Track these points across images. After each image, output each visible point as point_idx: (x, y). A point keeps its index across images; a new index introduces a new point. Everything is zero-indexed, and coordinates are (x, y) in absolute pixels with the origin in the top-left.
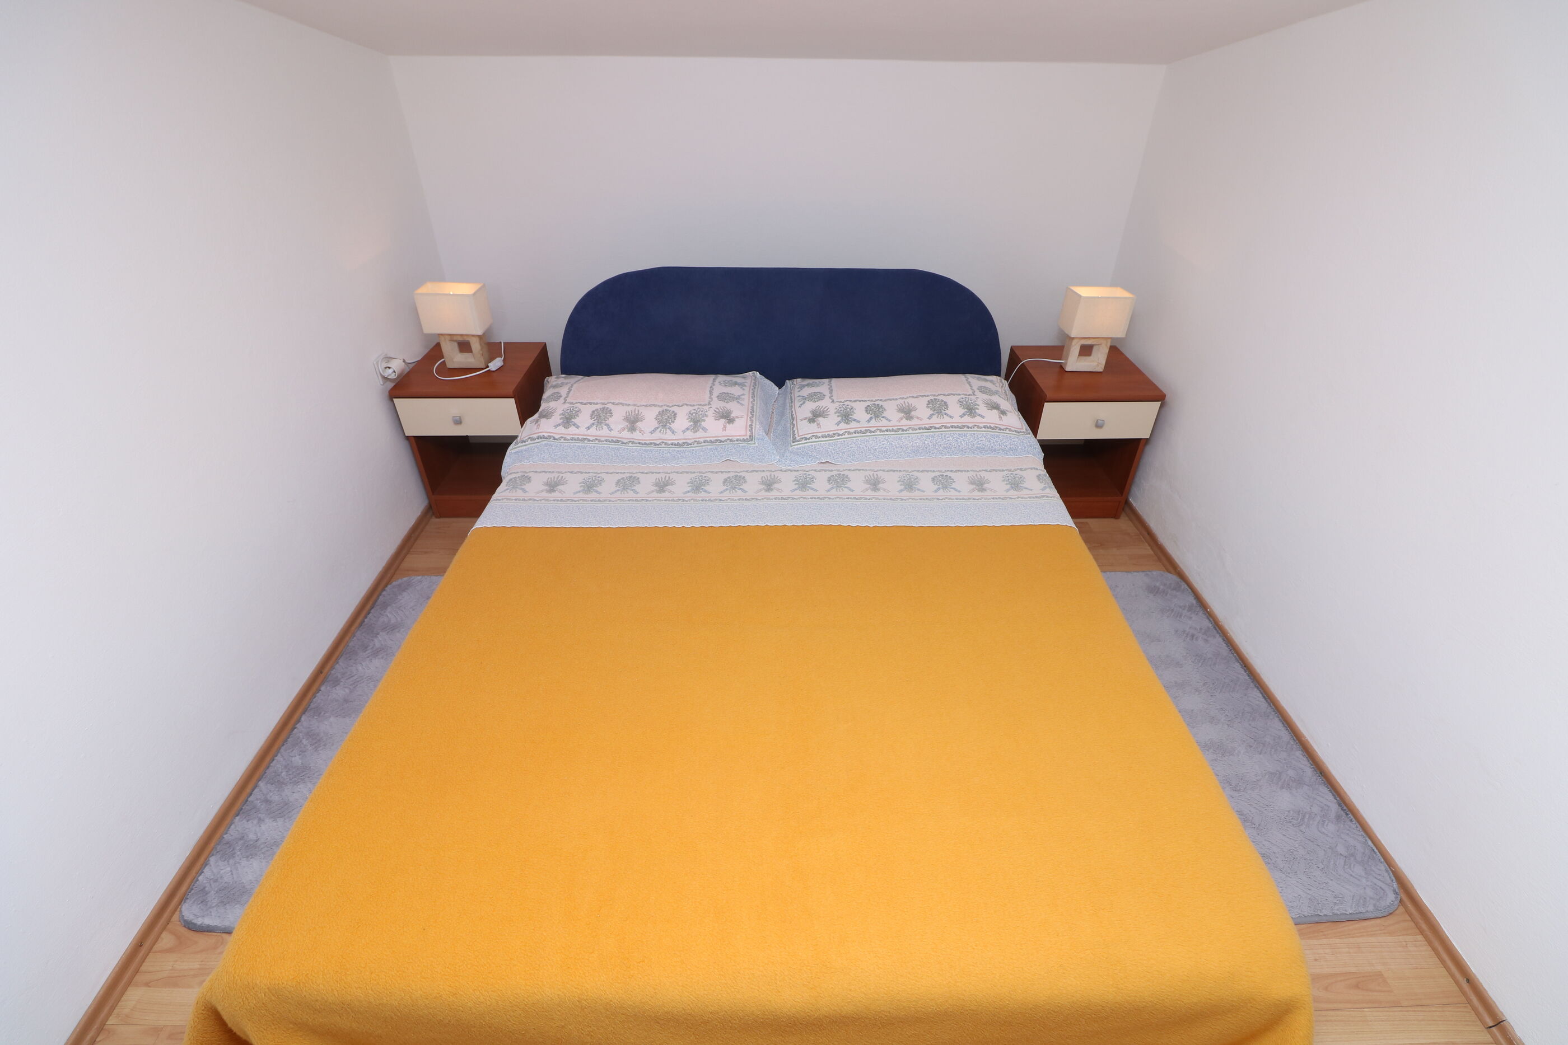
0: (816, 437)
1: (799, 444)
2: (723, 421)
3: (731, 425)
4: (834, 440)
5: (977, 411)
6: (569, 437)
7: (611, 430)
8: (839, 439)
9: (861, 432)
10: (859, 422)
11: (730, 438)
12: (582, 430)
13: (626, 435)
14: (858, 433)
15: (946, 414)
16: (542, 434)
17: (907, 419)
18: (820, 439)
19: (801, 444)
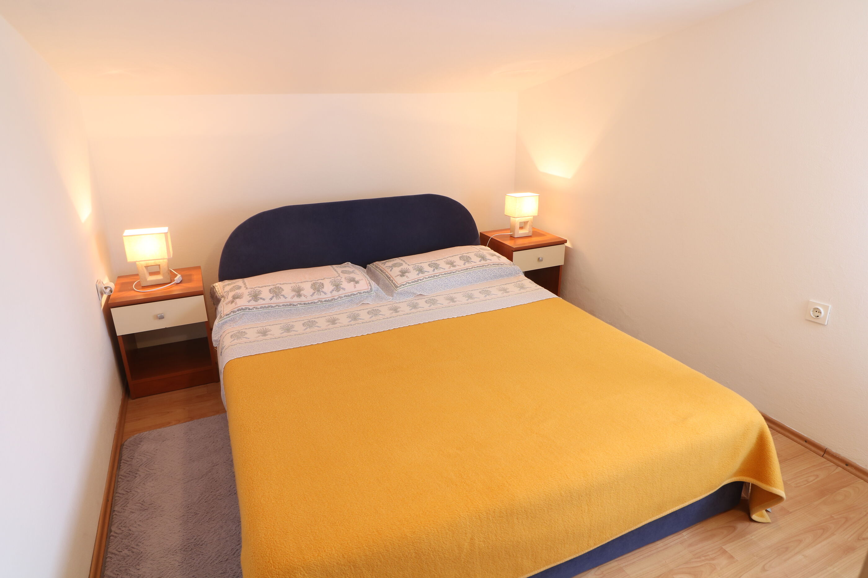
0: (409, 283)
1: (400, 288)
2: (352, 283)
3: (358, 284)
4: (419, 283)
5: (486, 258)
6: (259, 307)
7: (286, 298)
8: (421, 282)
9: (432, 277)
10: (428, 272)
11: (359, 292)
12: (267, 301)
13: (296, 299)
14: (430, 277)
15: (472, 261)
16: (240, 308)
17: (453, 267)
18: (411, 284)
19: (402, 288)
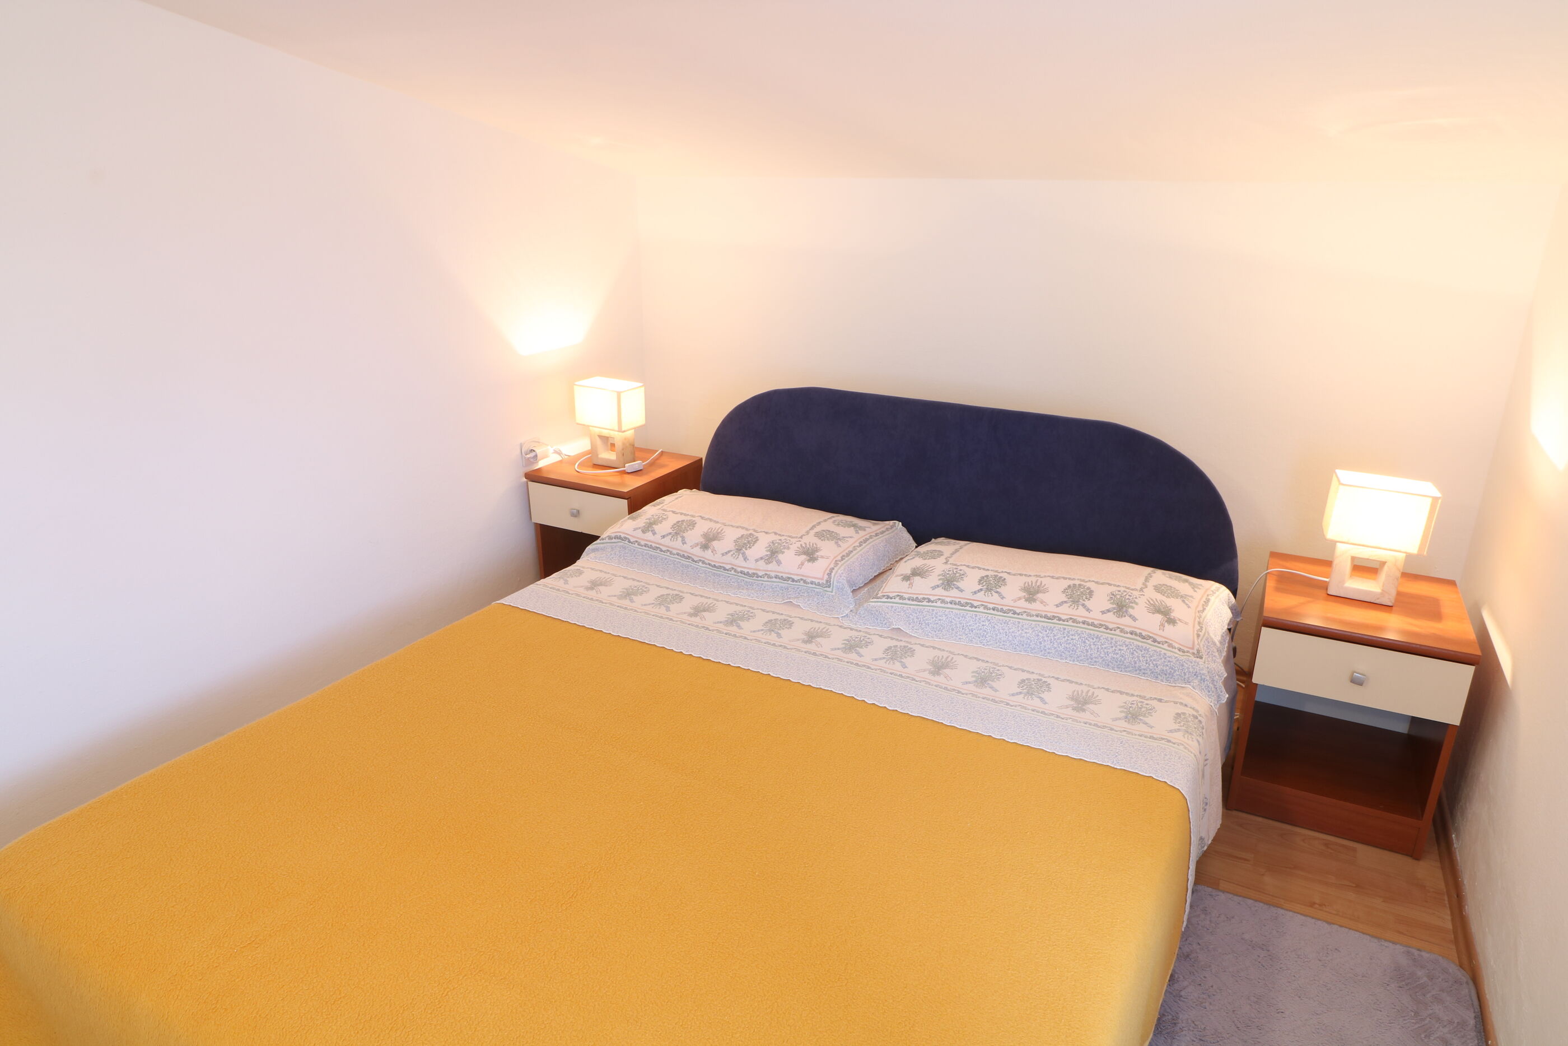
0: (901, 598)
1: (878, 602)
2: (804, 557)
3: (810, 564)
4: (920, 605)
6: (643, 543)
8: (928, 606)
9: (959, 604)
10: (962, 591)
11: (804, 578)
13: (696, 550)
14: (955, 604)
15: (1083, 605)
16: (619, 534)
17: (1026, 600)
18: (904, 602)
19: (881, 602)
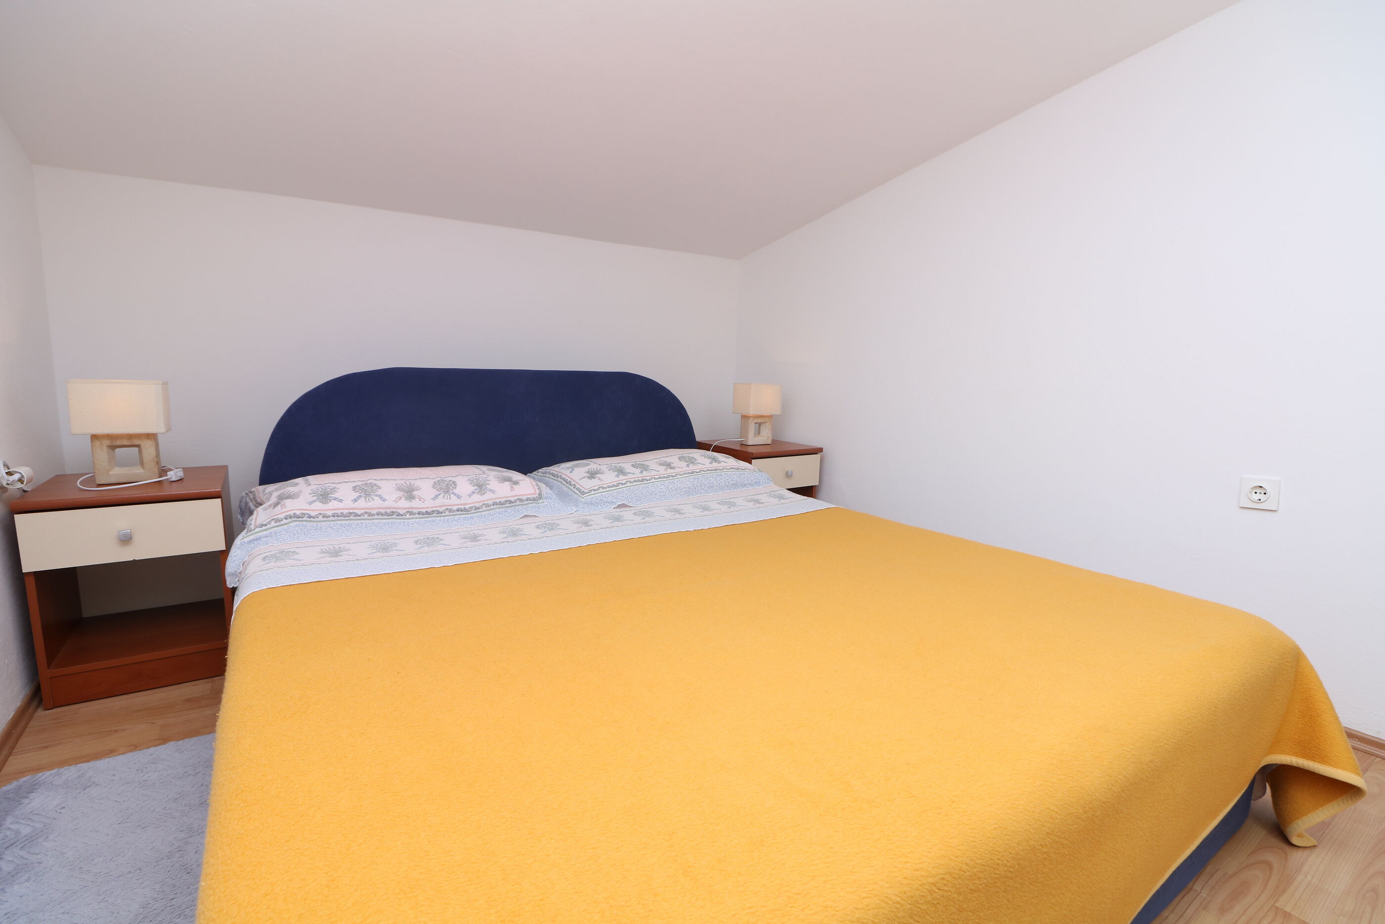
0: (603, 488)
1: (590, 495)
2: (507, 483)
3: (517, 486)
4: (620, 488)
5: (719, 459)
8: (623, 488)
11: (520, 497)
12: (348, 504)
13: (404, 504)
18: (607, 490)
